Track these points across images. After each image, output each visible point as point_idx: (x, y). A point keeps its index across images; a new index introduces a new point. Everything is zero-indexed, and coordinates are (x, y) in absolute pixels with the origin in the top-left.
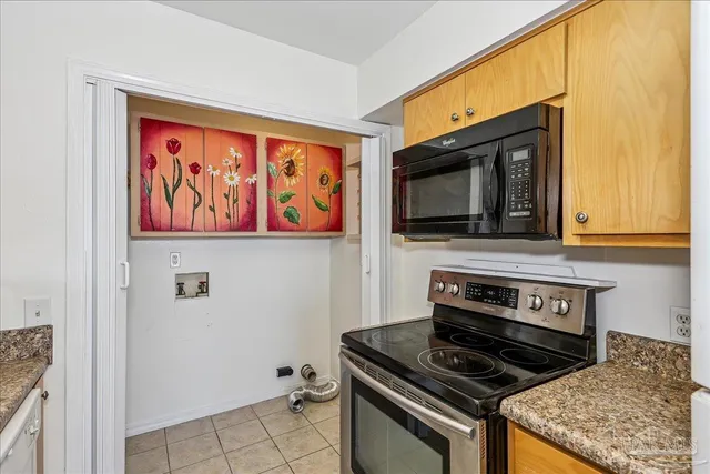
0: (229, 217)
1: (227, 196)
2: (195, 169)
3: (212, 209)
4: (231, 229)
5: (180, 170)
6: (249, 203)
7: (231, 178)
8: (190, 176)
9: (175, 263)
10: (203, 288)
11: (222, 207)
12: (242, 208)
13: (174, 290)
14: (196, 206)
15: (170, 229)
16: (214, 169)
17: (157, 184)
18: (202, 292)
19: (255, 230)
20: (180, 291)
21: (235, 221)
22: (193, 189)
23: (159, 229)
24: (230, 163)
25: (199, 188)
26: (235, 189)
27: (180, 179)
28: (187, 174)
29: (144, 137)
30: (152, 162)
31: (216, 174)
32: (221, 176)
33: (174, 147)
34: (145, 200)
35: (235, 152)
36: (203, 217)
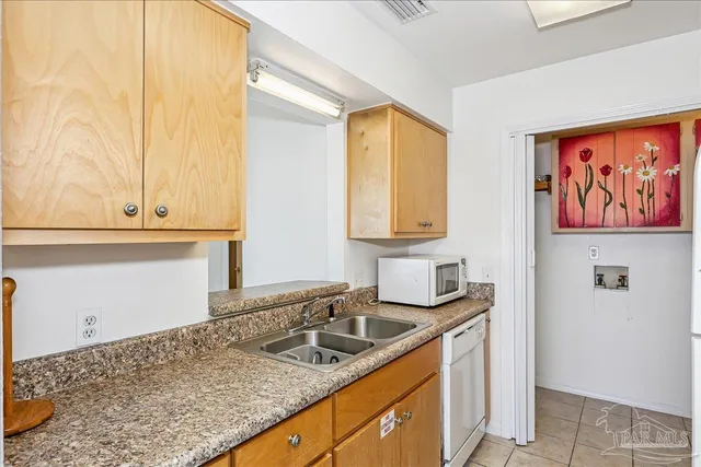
0: (642, 211)
1: (640, 192)
2: (606, 171)
3: (624, 206)
4: (646, 224)
5: (592, 175)
6: (668, 195)
7: (646, 173)
8: (601, 178)
9: (594, 255)
10: (623, 282)
11: (635, 203)
12: (660, 202)
13: (591, 279)
14: (606, 205)
15: (583, 226)
16: (626, 168)
17: (572, 190)
18: (623, 285)
19: (678, 224)
20: (600, 281)
21: (649, 215)
22: (604, 189)
23: (574, 226)
24: (645, 158)
25: (610, 188)
26: (651, 184)
27: (591, 182)
28: (598, 176)
29: (562, 154)
30: (568, 172)
31: (630, 170)
32: (633, 174)
33: (586, 156)
34: (562, 203)
35: (650, 146)
36: (613, 214)
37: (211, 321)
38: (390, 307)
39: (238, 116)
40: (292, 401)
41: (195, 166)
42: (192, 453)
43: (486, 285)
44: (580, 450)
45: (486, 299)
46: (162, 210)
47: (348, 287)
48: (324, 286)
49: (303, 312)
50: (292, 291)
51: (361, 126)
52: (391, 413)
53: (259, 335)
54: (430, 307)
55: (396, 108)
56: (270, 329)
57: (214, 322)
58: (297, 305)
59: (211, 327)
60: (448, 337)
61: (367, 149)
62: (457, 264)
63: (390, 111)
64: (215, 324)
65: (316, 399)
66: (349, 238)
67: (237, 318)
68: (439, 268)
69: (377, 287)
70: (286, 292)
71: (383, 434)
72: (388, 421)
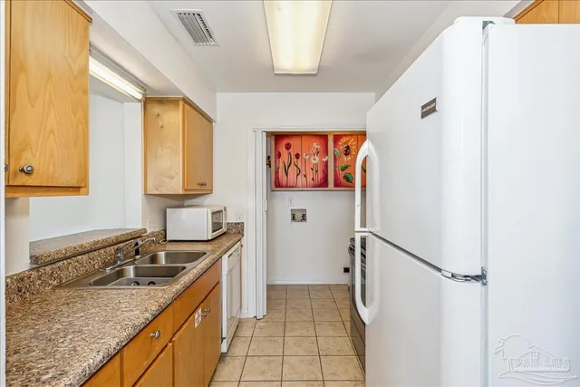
0: (313, 180)
1: (312, 169)
2: (297, 156)
3: (305, 176)
4: (315, 186)
5: (291, 158)
6: (324, 172)
7: (315, 159)
9: (291, 203)
10: (304, 218)
11: (310, 175)
12: (320, 175)
13: (290, 217)
14: (298, 175)
15: (287, 187)
16: (306, 155)
17: (281, 165)
19: (327, 187)
20: (293, 218)
21: (316, 182)
22: (297, 166)
23: (282, 187)
24: (314, 151)
25: (299, 166)
26: (316, 165)
27: (291, 162)
28: (294, 159)
29: (276, 144)
30: (279, 155)
31: (307, 157)
32: (309, 159)
33: (288, 146)
34: (277, 173)
35: (316, 145)
36: (301, 180)
37: (32, 269)
38: (178, 243)
39: (85, 92)
40: (153, 308)
41: (52, 131)
42: (101, 354)
43: (239, 223)
44: (289, 312)
45: (239, 233)
46: (29, 169)
47: (146, 232)
48: (128, 232)
49: (116, 253)
50: (104, 237)
51: (156, 109)
52: (200, 311)
53: (77, 276)
54: (208, 241)
55: (187, 101)
56: (87, 271)
57: (37, 269)
58: (108, 249)
59: (34, 274)
60: (225, 257)
61: (162, 127)
62: (221, 211)
63: (181, 103)
64: (38, 271)
65: (166, 305)
66: (146, 194)
67: (58, 264)
68: (213, 213)
69: (165, 230)
70: (100, 238)
71: (196, 325)
72: (198, 315)
